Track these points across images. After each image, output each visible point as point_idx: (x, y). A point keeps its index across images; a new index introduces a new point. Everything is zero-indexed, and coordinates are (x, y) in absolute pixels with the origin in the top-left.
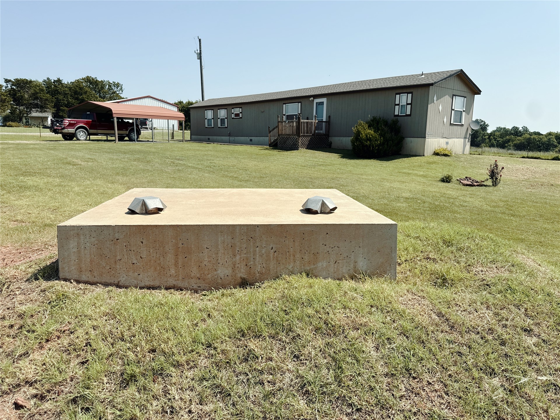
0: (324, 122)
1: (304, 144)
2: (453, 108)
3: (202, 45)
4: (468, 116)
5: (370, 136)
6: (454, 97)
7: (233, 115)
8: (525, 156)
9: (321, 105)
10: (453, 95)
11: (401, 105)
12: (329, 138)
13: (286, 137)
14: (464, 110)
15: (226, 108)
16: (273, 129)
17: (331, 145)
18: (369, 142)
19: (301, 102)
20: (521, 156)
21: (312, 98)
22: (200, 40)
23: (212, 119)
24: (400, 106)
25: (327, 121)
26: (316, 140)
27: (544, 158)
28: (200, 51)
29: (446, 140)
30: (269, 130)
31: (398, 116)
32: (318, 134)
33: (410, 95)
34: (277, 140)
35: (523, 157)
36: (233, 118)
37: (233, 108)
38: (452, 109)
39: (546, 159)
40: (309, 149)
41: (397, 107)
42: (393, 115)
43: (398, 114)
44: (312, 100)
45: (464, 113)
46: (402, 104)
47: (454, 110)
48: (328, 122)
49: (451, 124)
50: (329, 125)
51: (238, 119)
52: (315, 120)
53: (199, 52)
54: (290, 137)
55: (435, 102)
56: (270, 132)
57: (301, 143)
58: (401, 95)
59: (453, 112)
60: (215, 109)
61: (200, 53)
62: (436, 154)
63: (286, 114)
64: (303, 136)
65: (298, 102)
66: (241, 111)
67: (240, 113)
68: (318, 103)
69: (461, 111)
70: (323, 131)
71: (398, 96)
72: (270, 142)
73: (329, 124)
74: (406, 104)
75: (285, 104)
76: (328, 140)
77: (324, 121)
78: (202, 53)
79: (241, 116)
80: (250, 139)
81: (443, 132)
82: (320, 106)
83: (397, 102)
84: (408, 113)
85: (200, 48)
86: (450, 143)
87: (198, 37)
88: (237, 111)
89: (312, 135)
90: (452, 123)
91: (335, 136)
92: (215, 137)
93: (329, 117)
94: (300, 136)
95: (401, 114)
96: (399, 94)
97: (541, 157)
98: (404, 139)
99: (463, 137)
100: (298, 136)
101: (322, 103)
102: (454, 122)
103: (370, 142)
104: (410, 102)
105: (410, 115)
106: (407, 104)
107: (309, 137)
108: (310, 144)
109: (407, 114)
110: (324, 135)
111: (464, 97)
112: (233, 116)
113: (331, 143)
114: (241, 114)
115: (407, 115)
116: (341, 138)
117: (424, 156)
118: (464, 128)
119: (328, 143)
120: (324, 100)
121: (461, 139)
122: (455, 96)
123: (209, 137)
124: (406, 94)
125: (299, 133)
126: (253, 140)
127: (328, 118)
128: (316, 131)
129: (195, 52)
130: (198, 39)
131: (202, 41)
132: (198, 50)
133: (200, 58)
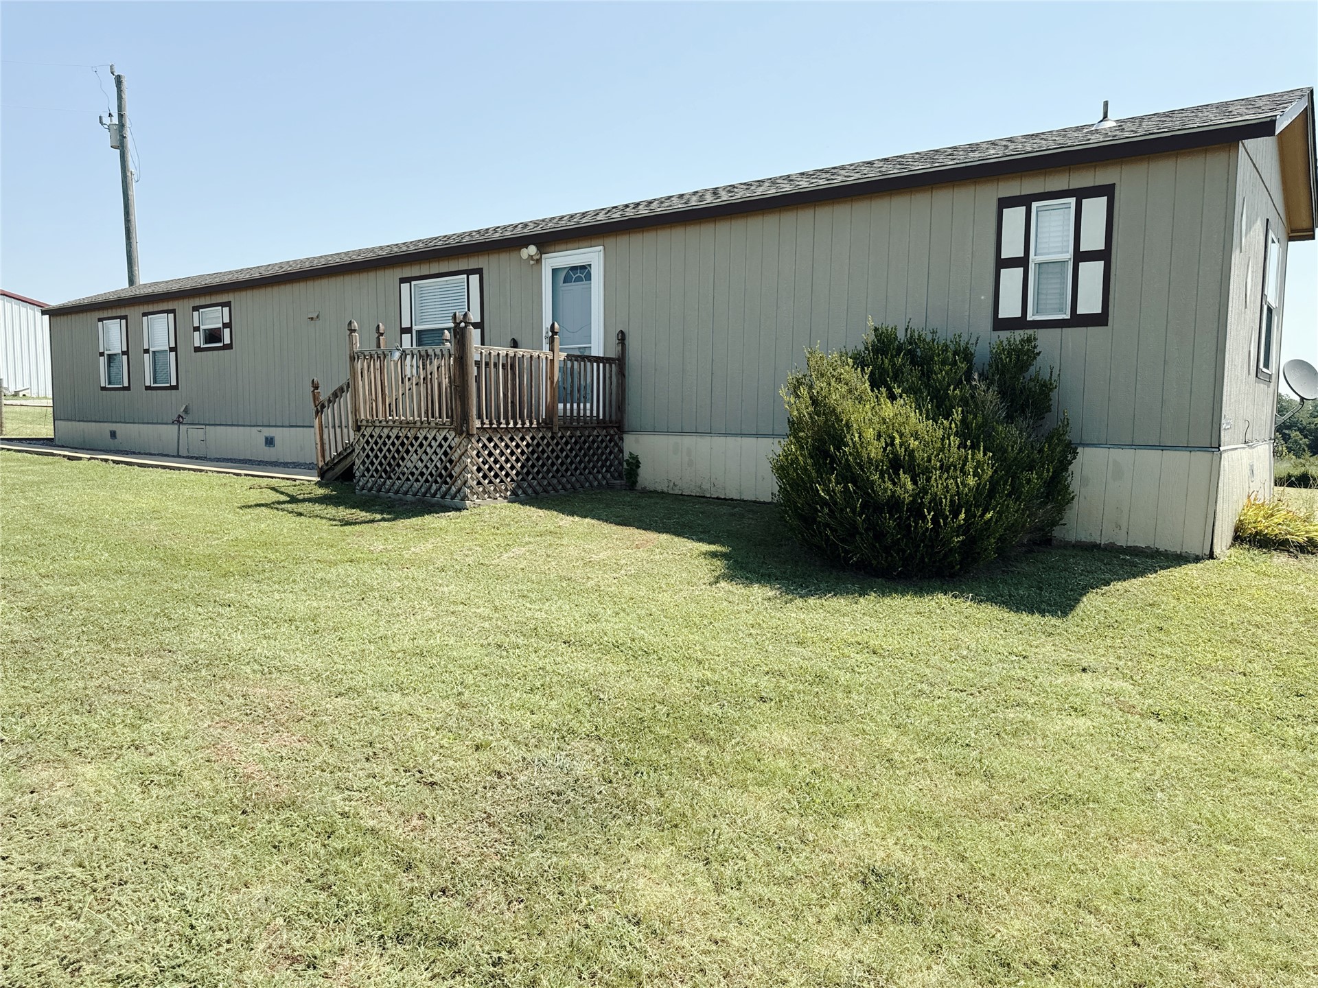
0: (598, 360)
1: (496, 476)
3: (126, 96)
5: (914, 444)
6: (1268, 235)
7: (196, 334)
9: (579, 279)
10: (1267, 224)
11: (1040, 265)
12: (625, 436)
13: (398, 437)
14: (1277, 302)
15: (170, 308)
16: (336, 395)
17: (637, 475)
18: (906, 479)
19: (479, 271)
21: (532, 249)
22: (119, 80)
23: (123, 353)
24: (1033, 266)
25: (612, 354)
26: (562, 450)
28: (121, 116)
29: (1250, 455)
30: (315, 398)
31: (1019, 323)
32: (572, 423)
33: (1095, 208)
34: (348, 451)
36: (198, 349)
37: (196, 309)
38: (1263, 297)
40: (523, 503)
41: (1011, 278)
42: (988, 322)
43: (1018, 315)
44: (531, 257)
45: (1275, 320)
46: (1040, 259)
48: (618, 364)
49: (1258, 372)
50: (624, 375)
51: (216, 352)
52: (552, 350)
53: (115, 120)
54: (416, 438)
56: (320, 409)
57: (479, 470)
58: (1036, 205)
59: (1264, 310)
60: (133, 313)
61: (122, 125)
63: (415, 328)
64: (491, 432)
65: (469, 272)
66: (227, 320)
67: (225, 325)
68: (562, 276)
69: (1272, 311)
70: (592, 408)
71: (1014, 217)
72: (323, 456)
73: (622, 373)
74: (1069, 255)
75: (408, 280)
76: (621, 451)
77: (594, 353)
78: (128, 124)
79: (227, 341)
80: (267, 438)
81: (1245, 415)
82: (574, 287)
83: (1012, 249)
84: (1090, 304)
85: (120, 107)
86: (1255, 468)
87: (111, 67)
88: (213, 318)
89: (538, 429)
90: (1260, 363)
91: (654, 431)
92: (133, 429)
93: (622, 337)
94: (470, 434)
95: (1037, 312)
96: (1025, 201)
98: (1075, 453)
100: (459, 433)
101: (581, 273)
103: (915, 482)
104: (1101, 246)
105: (1100, 320)
106: (1080, 257)
107: (523, 439)
108: (528, 473)
109: (1081, 310)
110: (602, 424)
112: (198, 340)
113: (635, 463)
114: (227, 331)
115: (1078, 321)
116: (688, 441)
117: (1211, 556)
118: (1272, 395)
119: (621, 464)
120: (592, 255)
121: (1267, 447)
123: (113, 427)
124: (1072, 201)
125: (465, 417)
126: (277, 442)
127: (614, 340)
128: (561, 406)
129: (101, 122)
130: (113, 73)
131: (125, 84)
132: (110, 115)
133: (121, 145)
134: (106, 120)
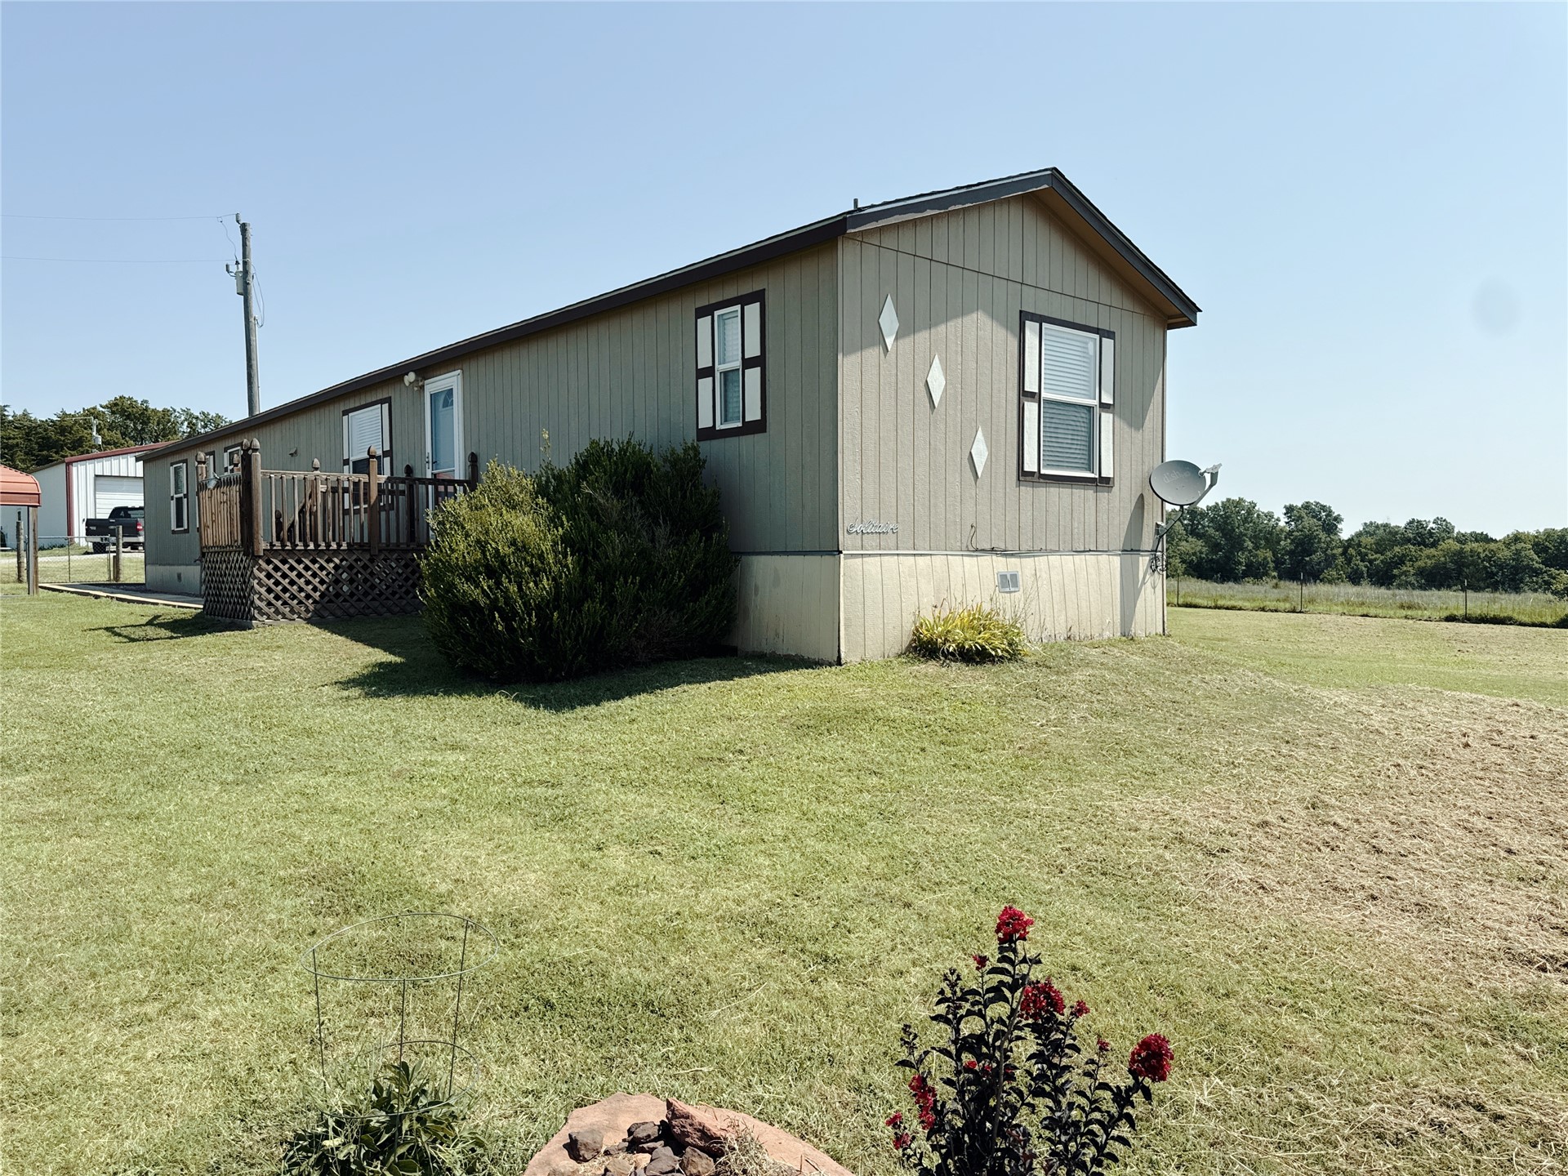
1: (293, 597)
2: (1031, 386)
3: (251, 243)
4: (1137, 436)
6: (1031, 328)
8: (1455, 613)
9: (446, 404)
10: (1024, 316)
11: (725, 374)
13: (221, 562)
14: (1107, 399)
15: (212, 449)
20: (1445, 614)
22: (244, 228)
23: (185, 496)
24: (717, 375)
27: (1526, 619)
28: (245, 263)
29: (1001, 564)
31: (709, 434)
33: (753, 312)
35: (1451, 619)
37: (225, 450)
38: (1024, 394)
39: (1534, 625)
41: (705, 388)
42: (693, 433)
43: (711, 425)
44: (411, 384)
45: (1107, 418)
46: (722, 367)
47: (1031, 396)
48: (469, 485)
49: (1023, 475)
52: (367, 473)
53: (241, 267)
54: (229, 564)
55: (890, 341)
57: (270, 591)
58: (717, 313)
59: (1031, 408)
60: (191, 457)
61: (246, 272)
62: (925, 648)
63: (351, 459)
64: (285, 554)
65: (382, 402)
68: (438, 401)
69: (1089, 408)
71: (704, 326)
74: (738, 364)
75: (347, 413)
78: (252, 271)
81: (972, 521)
82: (444, 411)
83: (704, 358)
84: (753, 411)
85: (245, 255)
86: (1026, 578)
87: (237, 215)
89: (349, 552)
90: (1030, 465)
93: (473, 459)
94: (255, 558)
95: (726, 420)
96: (710, 310)
97: (1515, 616)
99: (1119, 544)
100: (247, 556)
102: (1048, 466)
103: (494, 585)
104: (758, 353)
105: (758, 427)
106: (748, 363)
107: (327, 561)
109: (747, 418)
111: (1096, 331)
115: (746, 428)
117: (839, 663)
118: (1120, 500)
121: (1104, 558)
122: (1041, 319)
123: (179, 569)
124: (738, 307)
127: (469, 462)
129: (228, 270)
130: (238, 221)
131: (251, 231)
132: (237, 263)
133: (245, 292)
134: (233, 268)
